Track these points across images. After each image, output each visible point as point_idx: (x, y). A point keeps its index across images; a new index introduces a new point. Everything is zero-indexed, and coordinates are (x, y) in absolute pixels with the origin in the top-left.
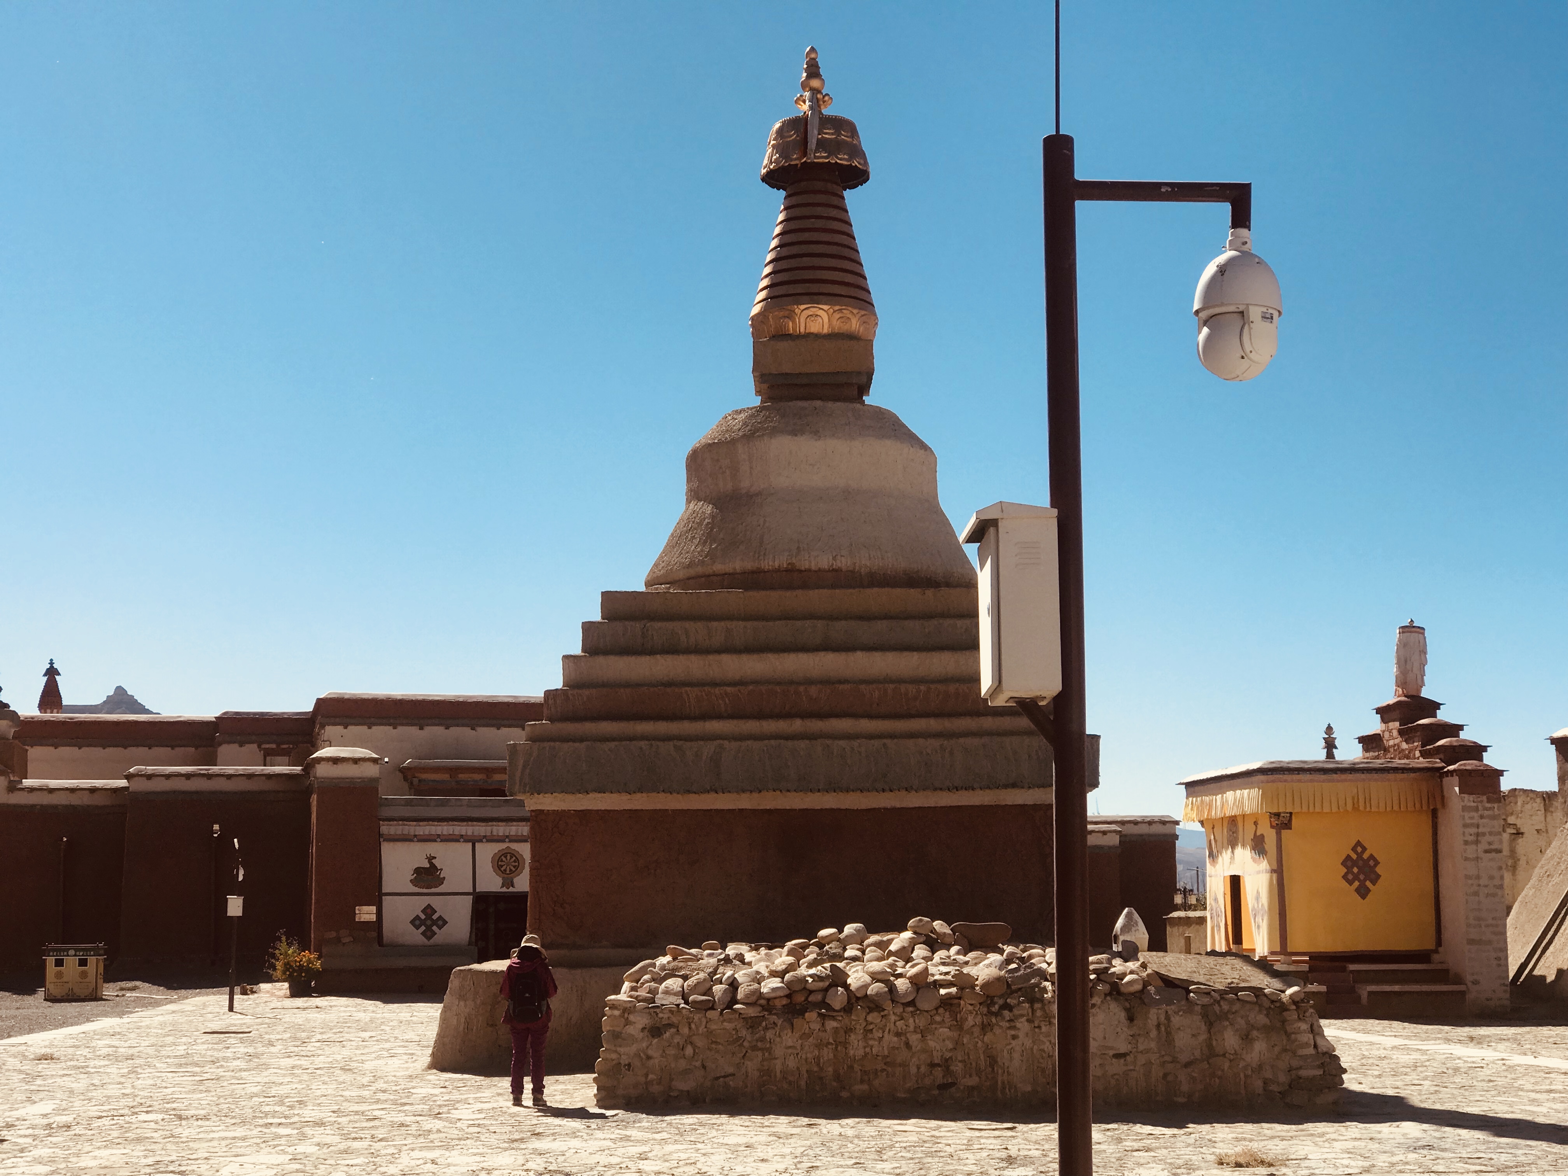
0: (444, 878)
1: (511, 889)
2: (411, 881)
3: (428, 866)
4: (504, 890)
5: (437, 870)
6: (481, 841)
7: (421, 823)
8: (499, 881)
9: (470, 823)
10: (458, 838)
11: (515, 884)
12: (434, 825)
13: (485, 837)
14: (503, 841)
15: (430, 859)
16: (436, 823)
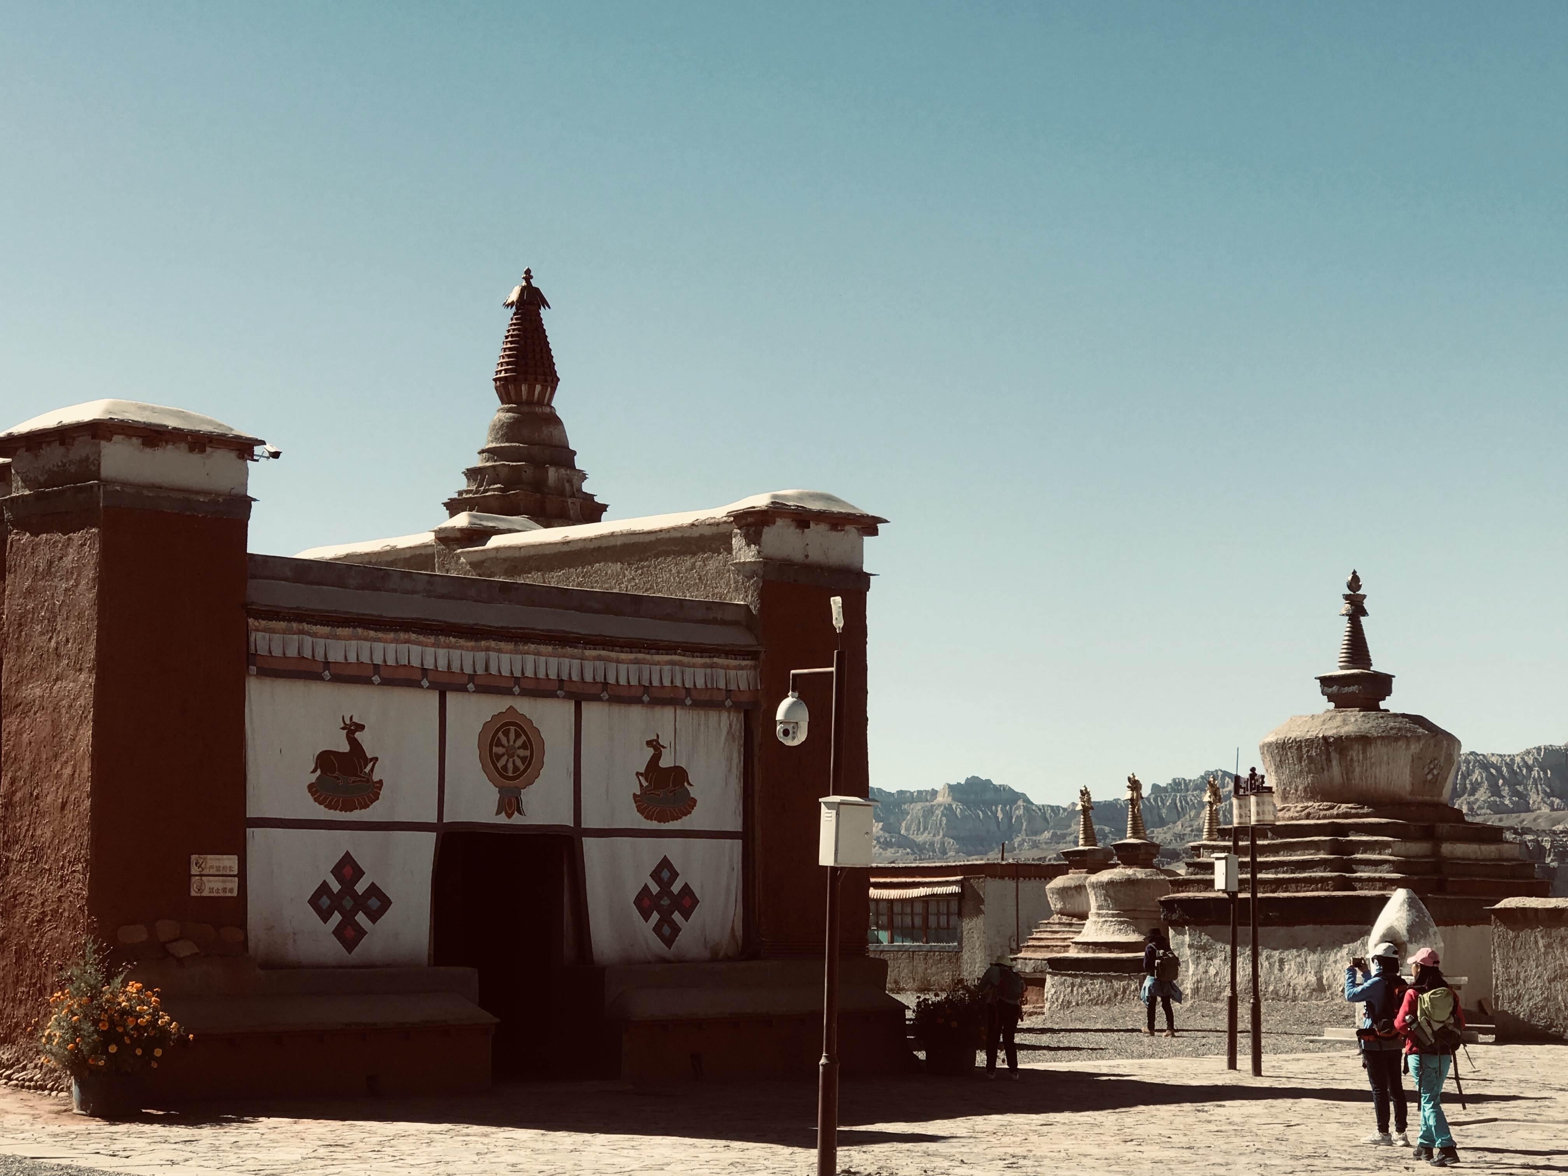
0: (381, 782)
1: (517, 819)
2: (311, 787)
3: (345, 748)
4: (503, 819)
5: (367, 761)
6: (461, 689)
7: (340, 631)
8: (492, 795)
9: (442, 639)
10: (417, 675)
11: (524, 807)
12: (366, 639)
13: (472, 677)
14: (508, 692)
15: (352, 729)
16: (372, 633)
